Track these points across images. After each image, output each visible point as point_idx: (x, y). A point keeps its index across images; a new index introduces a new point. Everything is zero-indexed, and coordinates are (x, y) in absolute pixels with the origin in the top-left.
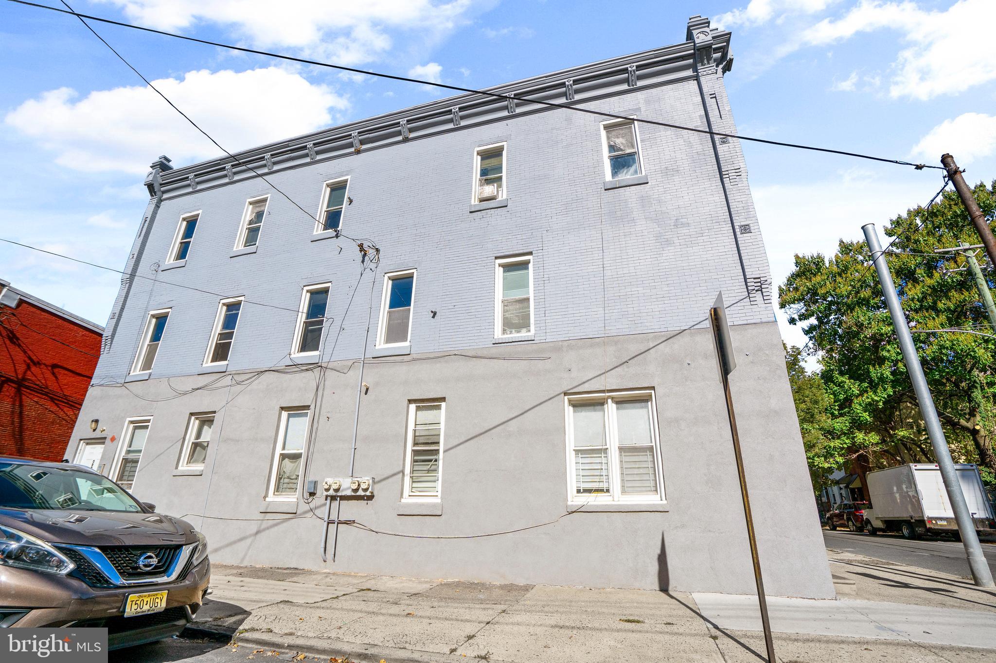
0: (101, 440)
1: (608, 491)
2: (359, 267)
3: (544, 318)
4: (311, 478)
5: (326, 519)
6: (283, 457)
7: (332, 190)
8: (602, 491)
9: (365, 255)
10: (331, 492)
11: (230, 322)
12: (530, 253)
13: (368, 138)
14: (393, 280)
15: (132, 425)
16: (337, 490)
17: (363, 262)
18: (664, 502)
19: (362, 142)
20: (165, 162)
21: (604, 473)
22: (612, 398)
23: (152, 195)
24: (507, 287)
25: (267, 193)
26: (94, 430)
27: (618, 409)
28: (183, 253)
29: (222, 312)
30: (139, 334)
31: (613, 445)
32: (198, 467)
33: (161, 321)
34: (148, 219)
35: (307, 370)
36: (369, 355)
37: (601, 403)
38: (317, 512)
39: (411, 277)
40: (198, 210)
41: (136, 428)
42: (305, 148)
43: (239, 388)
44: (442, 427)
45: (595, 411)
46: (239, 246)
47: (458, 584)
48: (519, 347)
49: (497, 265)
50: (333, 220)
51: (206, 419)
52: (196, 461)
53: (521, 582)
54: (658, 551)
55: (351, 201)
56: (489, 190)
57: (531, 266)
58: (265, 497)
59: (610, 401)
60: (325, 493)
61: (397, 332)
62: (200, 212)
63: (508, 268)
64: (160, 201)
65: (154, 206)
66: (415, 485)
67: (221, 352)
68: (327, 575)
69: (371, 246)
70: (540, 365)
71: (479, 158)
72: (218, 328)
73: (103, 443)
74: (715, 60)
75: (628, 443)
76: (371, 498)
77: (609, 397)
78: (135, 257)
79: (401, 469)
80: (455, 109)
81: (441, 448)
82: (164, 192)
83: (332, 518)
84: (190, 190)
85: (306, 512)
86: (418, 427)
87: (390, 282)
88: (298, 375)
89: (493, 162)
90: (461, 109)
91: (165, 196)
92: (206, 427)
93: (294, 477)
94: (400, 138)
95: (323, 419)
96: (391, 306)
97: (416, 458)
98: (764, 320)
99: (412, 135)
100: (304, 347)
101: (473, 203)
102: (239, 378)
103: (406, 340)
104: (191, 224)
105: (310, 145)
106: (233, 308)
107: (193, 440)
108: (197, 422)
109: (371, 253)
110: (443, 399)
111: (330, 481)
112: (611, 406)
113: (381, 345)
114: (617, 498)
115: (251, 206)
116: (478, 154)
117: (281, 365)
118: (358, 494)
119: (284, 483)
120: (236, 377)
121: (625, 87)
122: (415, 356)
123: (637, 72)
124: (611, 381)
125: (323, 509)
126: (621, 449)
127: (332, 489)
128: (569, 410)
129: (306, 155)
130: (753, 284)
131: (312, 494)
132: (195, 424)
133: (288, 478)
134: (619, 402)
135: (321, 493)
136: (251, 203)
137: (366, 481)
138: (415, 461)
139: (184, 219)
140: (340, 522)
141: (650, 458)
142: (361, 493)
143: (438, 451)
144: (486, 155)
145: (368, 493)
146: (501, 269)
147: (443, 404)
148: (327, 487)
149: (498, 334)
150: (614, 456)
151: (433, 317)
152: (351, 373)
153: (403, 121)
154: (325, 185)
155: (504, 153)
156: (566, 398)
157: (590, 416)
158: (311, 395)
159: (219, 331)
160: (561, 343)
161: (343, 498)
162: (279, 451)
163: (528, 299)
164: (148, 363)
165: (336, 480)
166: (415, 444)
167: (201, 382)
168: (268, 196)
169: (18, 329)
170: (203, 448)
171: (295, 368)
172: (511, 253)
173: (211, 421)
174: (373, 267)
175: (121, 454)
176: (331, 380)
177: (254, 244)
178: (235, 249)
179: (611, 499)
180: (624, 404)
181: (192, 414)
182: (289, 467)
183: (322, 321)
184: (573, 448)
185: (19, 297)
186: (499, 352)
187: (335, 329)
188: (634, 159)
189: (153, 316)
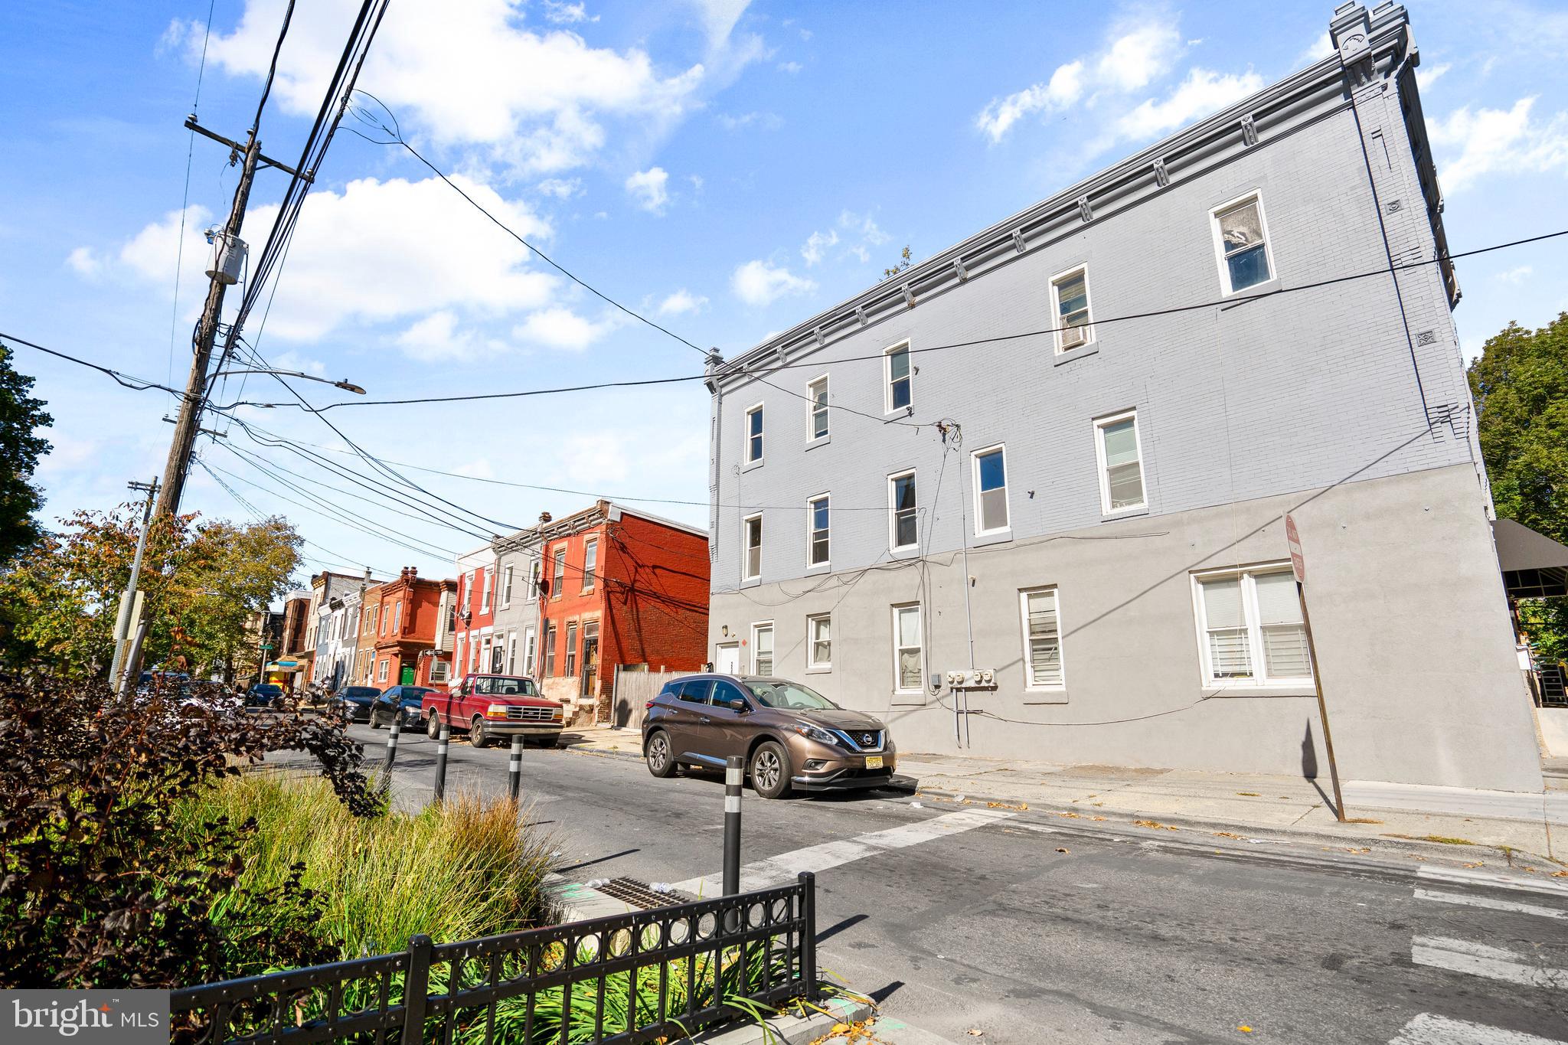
0: (735, 644)
1: (1251, 674)
2: (940, 447)
3: (1158, 487)
4: (934, 671)
5: (955, 709)
6: (903, 652)
7: (893, 356)
8: (1244, 674)
9: (944, 435)
10: (956, 684)
11: (822, 519)
12: (1134, 408)
13: (921, 288)
14: (980, 458)
15: (756, 629)
16: (961, 683)
17: (944, 441)
19: (915, 294)
20: (716, 354)
21: (1245, 655)
22: (1249, 573)
23: (712, 393)
24: (1109, 452)
25: (825, 372)
26: (726, 635)
27: (1257, 583)
28: (757, 452)
29: (811, 511)
30: (740, 541)
31: (1253, 626)
32: (825, 666)
33: (756, 526)
34: (716, 419)
35: (910, 565)
36: (970, 544)
37: (1233, 580)
38: (945, 701)
39: (1000, 452)
40: (760, 401)
41: (760, 631)
42: (854, 313)
43: (846, 588)
44: (1058, 613)
45: (1230, 587)
46: (811, 439)
47: (1092, 768)
48: (1132, 524)
49: (1095, 428)
50: (901, 393)
51: (823, 620)
52: (821, 660)
53: (1157, 766)
54: (1303, 738)
55: (917, 370)
56: (1074, 335)
57: (1136, 422)
58: (893, 691)
59: (1245, 576)
60: (950, 685)
61: (995, 515)
62: (762, 403)
63: (1108, 428)
64: (721, 396)
65: (717, 404)
66: (1037, 674)
67: (821, 552)
68: (965, 759)
69: (950, 424)
70: (1157, 541)
71: (1056, 288)
72: (811, 528)
73: (737, 646)
75: (1272, 622)
76: (995, 688)
77: (1245, 572)
78: (715, 461)
79: (1021, 657)
80: (1016, 232)
81: (1059, 635)
82: (722, 387)
83: (960, 708)
84: (746, 380)
85: (932, 702)
86: (1033, 616)
87: (978, 460)
88: (901, 572)
89: (1072, 291)
90: (1023, 231)
91: (724, 390)
92: (822, 627)
93: (916, 671)
94: (956, 280)
95: (935, 614)
96: (984, 489)
97: (1034, 647)
98: (1453, 462)
99: (970, 274)
100: (901, 542)
101: (1057, 354)
102: (845, 578)
103: (1006, 524)
104: (757, 417)
105: (858, 309)
106: (821, 505)
107: (814, 640)
108: (814, 622)
109: (951, 431)
110: (1055, 586)
111: (953, 674)
112: (1248, 583)
113: (982, 533)
114: (1260, 681)
115: (812, 389)
116: (1054, 284)
117: (882, 563)
118: (982, 685)
119: (907, 676)
120: (840, 576)
122: (1018, 543)
123: (1256, 123)
124: (1239, 555)
125: (949, 698)
126: (1263, 628)
127: (955, 682)
128: (1198, 589)
129: (857, 321)
130: (1437, 415)
131: (937, 687)
132: (812, 625)
133: (911, 672)
134: (1259, 577)
135: (946, 685)
136: (810, 386)
137: (989, 673)
138: (1034, 650)
139: (748, 413)
140: (968, 712)
142: (984, 684)
143: (1055, 640)
144: (1063, 285)
145: (991, 684)
146: (1101, 431)
147: (1056, 591)
148: (951, 680)
149: (1107, 510)
150: (1255, 639)
151: (1032, 497)
152: (954, 565)
153: (957, 261)
154: (884, 353)
155: (1086, 277)
156: (1192, 575)
157: (1223, 593)
158: (919, 590)
159: (813, 531)
160: (1179, 515)
161: (968, 689)
162: (897, 647)
163: (1137, 464)
164: (755, 569)
165: (959, 672)
166: (1032, 633)
167: (810, 584)
168: (827, 374)
169: (627, 541)
170: (825, 647)
171: (898, 564)
172: (1110, 411)
173: (827, 621)
174: (956, 446)
175: (754, 656)
176: (936, 574)
177: (826, 432)
178: (808, 442)
179: (1254, 683)
180: (1267, 579)
181: (808, 616)
182: (910, 661)
183: (914, 512)
184: (1206, 629)
185: (620, 510)
186: (1112, 532)
187: (928, 519)
188: (1263, 254)
189: (747, 521)
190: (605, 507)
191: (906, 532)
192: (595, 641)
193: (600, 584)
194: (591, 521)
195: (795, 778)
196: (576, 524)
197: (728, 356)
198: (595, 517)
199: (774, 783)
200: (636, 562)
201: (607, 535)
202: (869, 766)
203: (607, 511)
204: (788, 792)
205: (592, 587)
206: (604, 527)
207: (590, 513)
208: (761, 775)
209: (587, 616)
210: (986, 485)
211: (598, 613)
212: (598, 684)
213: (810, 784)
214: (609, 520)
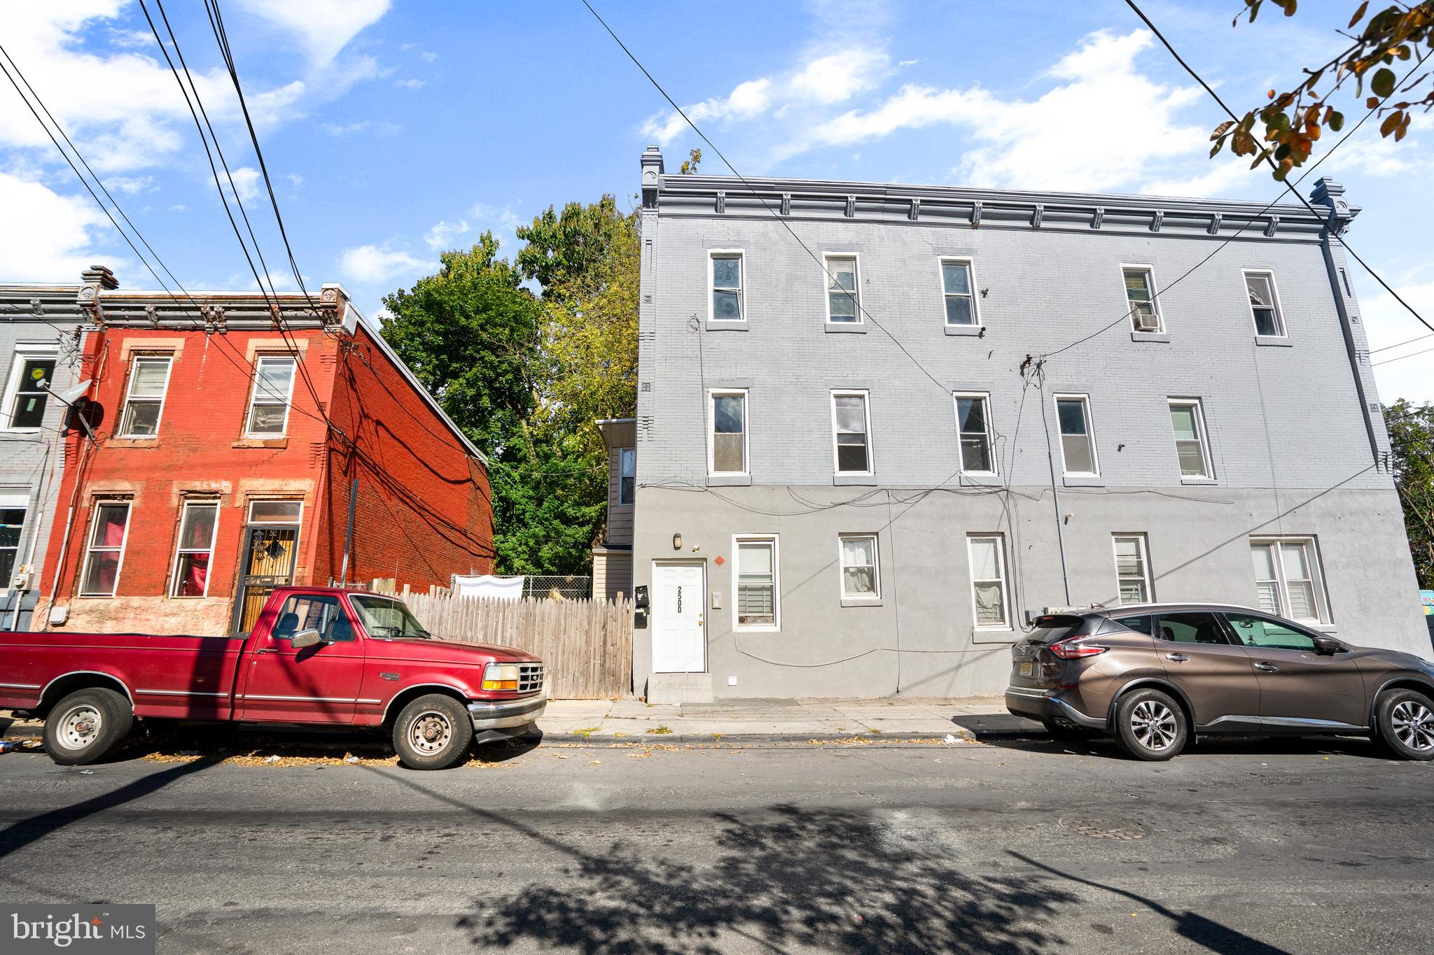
0: (700, 561)
2: (1021, 382)
3: (1223, 465)
4: (1026, 608)
6: (977, 584)
7: (948, 269)
9: (1023, 368)
12: (1197, 398)
13: (991, 213)
14: (1060, 402)
15: (738, 544)
17: (1022, 374)
18: (1332, 625)
19: (983, 216)
22: (1281, 541)
24: (1175, 427)
25: (853, 250)
26: (677, 548)
28: (726, 308)
29: (831, 406)
30: (704, 420)
31: (1283, 579)
32: (870, 597)
35: (991, 493)
36: (1060, 483)
37: (1268, 544)
39: (1082, 401)
40: (736, 247)
41: (744, 548)
42: (909, 201)
43: (903, 507)
44: (1144, 559)
45: (1270, 550)
48: (1203, 490)
49: (1168, 405)
50: (959, 309)
55: (984, 293)
57: (1198, 409)
58: (971, 628)
59: (1278, 543)
61: (1079, 459)
63: (1173, 408)
64: (659, 216)
67: (851, 458)
70: (1225, 508)
71: (1123, 275)
72: (833, 427)
73: (701, 565)
77: (1278, 540)
78: (653, 301)
79: (1116, 597)
80: (1100, 209)
81: (1146, 578)
82: (662, 204)
84: (712, 211)
86: (1121, 558)
87: (1057, 403)
88: (979, 498)
89: (1138, 283)
90: (1105, 211)
91: (666, 211)
93: (990, 606)
94: (1028, 224)
97: (1123, 587)
98: (1388, 487)
99: (1044, 225)
100: (970, 465)
101: (1133, 331)
102: (900, 495)
103: (1095, 471)
104: (728, 267)
105: (916, 200)
107: (843, 564)
108: (847, 543)
109: (1031, 366)
110: (1143, 534)
112: (1280, 548)
113: (1066, 473)
115: (831, 263)
116: (1121, 270)
117: (955, 484)
120: (891, 492)
121: (1263, 235)
122: (1110, 489)
123: (1276, 224)
124: (1284, 527)
126: (1288, 583)
128: (1250, 549)
129: (907, 212)
130: (1381, 456)
132: (844, 545)
134: (1284, 545)
136: (826, 257)
138: (1123, 590)
139: (709, 255)
143: (1140, 582)
144: (1129, 275)
146: (1169, 408)
147: (1141, 538)
149: (1179, 475)
150: (1285, 589)
151: (1121, 450)
152: (1044, 500)
153: (1040, 206)
154: (935, 261)
155: (1153, 276)
156: (1249, 538)
158: (1003, 521)
159: (834, 431)
160: (1240, 490)
162: (974, 580)
163: (1195, 443)
166: (1121, 574)
167: (843, 495)
168: (857, 254)
172: (1182, 395)
173: (869, 544)
174: (1038, 383)
175: (736, 580)
176: (1023, 508)
177: (850, 319)
178: (819, 321)
181: (838, 534)
182: (987, 594)
183: (987, 437)
185: (356, 318)
186: (1187, 494)
187: (1009, 449)
189: (708, 395)
191: (977, 455)
194: (287, 318)
196: (229, 313)
198: (300, 313)
200: (362, 409)
201: (341, 351)
203: (342, 312)
205: (277, 435)
206: (327, 338)
207: (288, 304)
209: (262, 485)
210: (1065, 429)
211: (303, 487)
214: (343, 328)
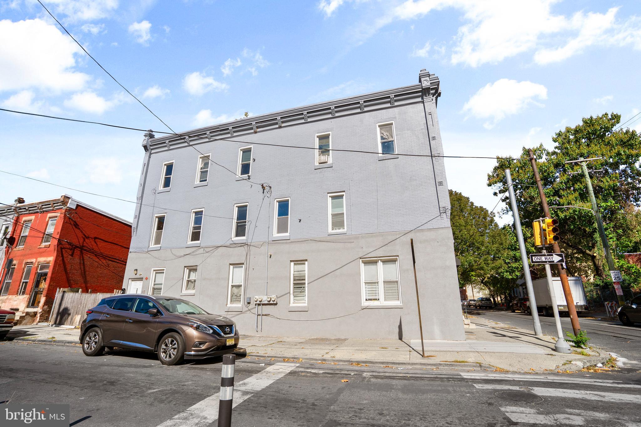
0: (141, 279)
1: (379, 300)
2: (261, 195)
3: (351, 224)
4: (248, 296)
5: (257, 314)
6: (233, 286)
7: (243, 152)
8: (376, 299)
9: (264, 190)
10: (258, 302)
11: (198, 220)
12: (344, 191)
13: (261, 125)
14: (279, 202)
15: (155, 272)
16: (261, 301)
17: (263, 192)
18: (402, 304)
19: (258, 127)
20: (151, 133)
21: (377, 292)
22: (381, 260)
23: (146, 151)
24: (333, 207)
25: (209, 153)
26: (136, 274)
27: (383, 264)
28: (167, 183)
29: (193, 216)
30: (151, 227)
31: (381, 280)
32: (192, 292)
33: (161, 220)
34: (146, 165)
35: (241, 246)
36: (270, 239)
37: (375, 262)
38: (252, 311)
39: (288, 201)
40: (172, 160)
41: (156, 273)
42: (228, 129)
43: (208, 254)
44: (306, 272)
45: (373, 265)
46: (197, 182)
47: (317, 339)
48: (340, 237)
49: (328, 197)
50: (245, 169)
51: (192, 269)
52: (189, 289)
53: (343, 338)
54: (399, 324)
55: (254, 160)
56: (323, 158)
57: (344, 197)
58: (227, 305)
59: (379, 261)
60: (256, 303)
61: (283, 227)
62: (174, 161)
63: (333, 198)
64: (151, 154)
65: (148, 157)
66: (295, 298)
67: (196, 236)
68: (260, 337)
69: (267, 186)
70: (349, 245)
71: (318, 139)
72: (192, 225)
73: (142, 280)
74: (432, 94)
75: (388, 279)
76: (276, 304)
78: (142, 186)
79: (289, 291)
80: (305, 113)
81: (306, 282)
82: (152, 149)
83: (259, 313)
84: (166, 149)
85: (246, 311)
86: (296, 273)
87: (278, 203)
88: (236, 249)
89: (324, 141)
90: (308, 113)
91: (153, 151)
92: (192, 273)
93: (239, 295)
94: (277, 126)
95: (251, 269)
96: (279, 215)
97: (295, 286)
98: (446, 226)
99: (283, 125)
100: (237, 235)
101: (316, 165)
102: (207, 250)
103: (288, 232)
104: (169, 168)
105: (230, 128)
106: (199, 214)
107: (187, 279)
108: (188, 270)
109: (267, 189)
110: (306, 260)
111: (257, 297)
112: (380, 264)
113: (276, 235)
114: (382, 302)
115: (201, 159)
116: (317, 137)
117: (228, 244)
118: (270, 303)
119: (235, 298)
120: (205, 249)
121: (389, 105)
122: (292, 240)
123: (395, 98)
124: (379, 253)
125: (254, 309)
126: (384, 282)
127: (258, 301)
128: (362, 265)
129: (229, 133)
130: (442, 210)
131: (249, 303)
132: (187, 271)
133: (236, 296)
134: (384, 262)
135: (253, 303)
137: (274, 297)
138: (294, 288)
139: (165, 165)
140: (263, 315)
141: (396, 286)
142: (271, 302)
143: (305, 283)
144: (321, 138)
145: (275, 302)
146: (330, 198)
147: (306, 263)
148: (256, 300)
149: (330, 230)
150: (381, 285)
151: (300, 222)
152: (262, 247)
153: (279, 118)
154: (240, 150)
155: (330, 137)
156: (361, 260)
157: (372, 267)
158: (244, 258)
159: (193, 226)
160: (358, 235)
161: (263, 304)
162: (230, 284)
163: (343, 214)
164: (158, 241)
165: (260, 297)
166: (294, 280)
167: (188, 251)
168: (210, 154)
169: (78, 221)
170: (192, 282)
171: (235, 245)
172: (335, 191)
173: (195, 270)
174: (269, 195)
175: (151, 285)
176: (253, 251)
177: (206, 180)
178: (196, 183)
179: (380, 303)
180: (386, 263)
181: (185, 267)
182: (235, 290)
183: (245, 222)
184: (364, 281)
185: (76, 203)
186: (331, 239)
187: (253, 226)
188: (393, 144)
189: (156, 217)
190: (67, 200)
191: (241, 231)
192: (46, 274)
193: (56, 242)
194: (55, 206)
195: (187, 353)
196: (43, 207)
197: (157, 136)
198: (58, 204)
199: (173, 356)
201: (65, 215)
202: (228, 344)
203: (67, 202)
204: (181, 361)
205: (49, 243)
206: (64, 211)
207: (55, 202)
208: (165, 352)
209: (42, 260)
210: (280, 215)
211: (51, 259)
212: (43, 300)
213: (194, 355)
214: (68, 207)
